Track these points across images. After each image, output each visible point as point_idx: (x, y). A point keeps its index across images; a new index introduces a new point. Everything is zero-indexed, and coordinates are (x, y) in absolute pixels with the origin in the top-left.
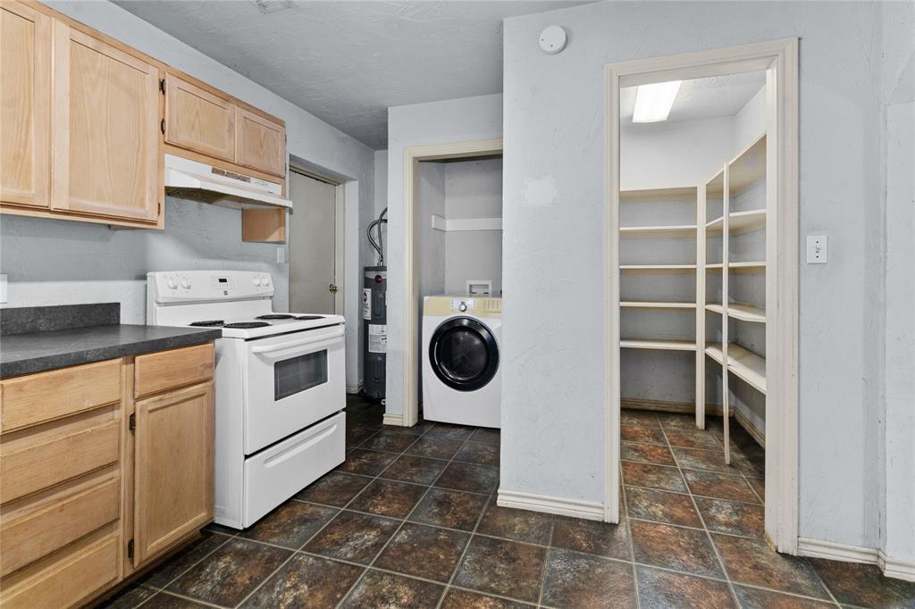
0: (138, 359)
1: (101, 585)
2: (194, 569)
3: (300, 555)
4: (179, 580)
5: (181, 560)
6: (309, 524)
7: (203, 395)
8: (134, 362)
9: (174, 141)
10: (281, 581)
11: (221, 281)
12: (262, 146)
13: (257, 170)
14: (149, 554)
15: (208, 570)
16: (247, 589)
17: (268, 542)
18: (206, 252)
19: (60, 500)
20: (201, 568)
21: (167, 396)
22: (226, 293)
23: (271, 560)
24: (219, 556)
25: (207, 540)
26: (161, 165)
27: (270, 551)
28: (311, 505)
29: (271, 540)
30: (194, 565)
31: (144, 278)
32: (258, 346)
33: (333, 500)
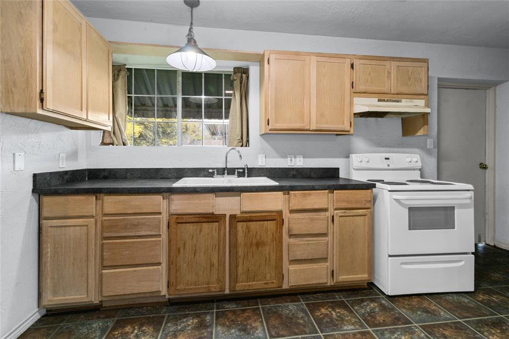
0: (335, 191)
1: (321, 282)
2: (359, 299)
3: (417, 328)
4: (352, 300)
5: (356, 292)
6: (429, 315)
7: (366, 215)
8: (333, 193)
9: (358, 90)
10: (399, 333)
11: (386, 159)
12: (410, 80)
13: (406, 94)
14: (340, 280)
15: (365, 304)
16: (379, 325)
17: (400, 309)
18: (380, 143)
19: (308, 241)
20: (363, 301)
21: (347, 211)
22: (388, 165)
23: (398, 319)
24: (373, 300)
25: (369, 291)
26: (351, 103)
27: (399, 314)
28: (435, 305)
29: (402, 309)
30: (360, 298)
31: (348, 157)
32: (396, 196)
33: (454, 311)
